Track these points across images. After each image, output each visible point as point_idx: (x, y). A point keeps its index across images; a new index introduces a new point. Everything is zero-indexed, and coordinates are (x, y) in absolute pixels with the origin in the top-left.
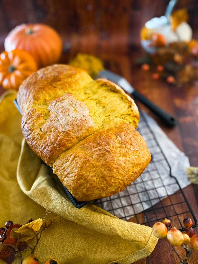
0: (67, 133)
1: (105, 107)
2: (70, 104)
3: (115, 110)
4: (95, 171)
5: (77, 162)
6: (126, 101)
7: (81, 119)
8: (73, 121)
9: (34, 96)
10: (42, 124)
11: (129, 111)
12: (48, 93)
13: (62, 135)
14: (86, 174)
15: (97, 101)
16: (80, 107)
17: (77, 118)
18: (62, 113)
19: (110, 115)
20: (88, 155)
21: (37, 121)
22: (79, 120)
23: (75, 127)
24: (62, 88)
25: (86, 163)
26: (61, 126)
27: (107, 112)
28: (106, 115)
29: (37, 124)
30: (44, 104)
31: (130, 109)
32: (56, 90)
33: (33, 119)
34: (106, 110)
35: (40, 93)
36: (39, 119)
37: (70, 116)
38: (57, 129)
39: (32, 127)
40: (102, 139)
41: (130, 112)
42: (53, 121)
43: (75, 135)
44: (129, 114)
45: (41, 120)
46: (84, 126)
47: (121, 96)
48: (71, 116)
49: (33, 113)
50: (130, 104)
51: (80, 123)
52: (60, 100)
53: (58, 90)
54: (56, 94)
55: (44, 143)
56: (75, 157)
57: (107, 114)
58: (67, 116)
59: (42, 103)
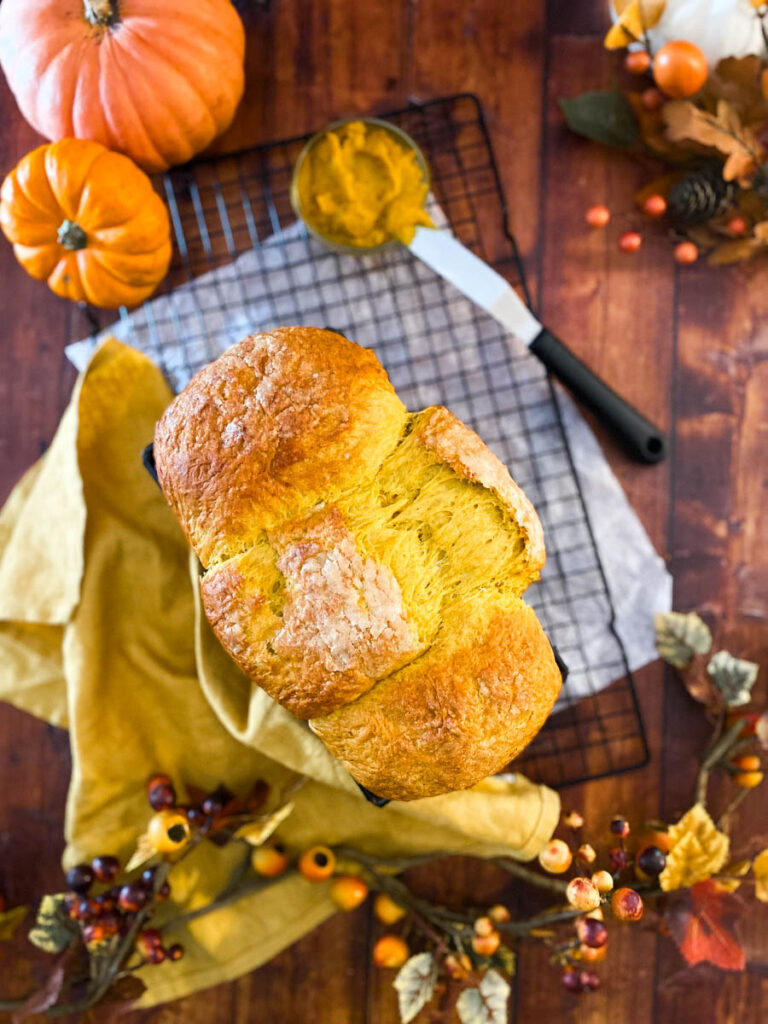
0: (347, 676)
1: (447, 554)
2: (345, 576)
3: (475, 568)
4: (421, 772)
5: (377, 750)
6: (511, 526)
7: (381, 636)
8: (361, 643)
9: (229, 520)
10: (271, 630)
11: (516, 565)
12: (269, 509)
13: (333, 678)
14: (399, 777)
15: (421, 526)
16: (376, 591)
17: (372, 632)
18: (327, 610)
19: (460, 582)
20: (404, 738)
21: (254, 619)
22: (376, 640)
23: (366, 658)
24: (312, 487)
25: (400, 757)
26: (327, 654)
27: (452, 572)
28: (447, 583)
29: (255, 630)
30: (262, 541)
31: (521, 557)
32: (293, 496)
33: (242, 613)
34: (449, 567)
35: (246, 510)
36: (260, 613)
37: (349, 622)
38: (317, 659)
39: (244, 636)
40: (441, 699)
41: (520, 567)
42: (303, 630)
43: (366, 675)
44: (514, 571)
45: (267, 618)
46: (390, 654)
47: (495, 505)
48: (353, 623)
49: (239, 595)
50: (521, 536)
51: (380, 647)
52: (314, 552)
53: (299, 495)
54: (292, 508)
55: (285, 686)
56: (371, 735)
57: (450, 577)
58: (343, 623)
59: (255, 540)
